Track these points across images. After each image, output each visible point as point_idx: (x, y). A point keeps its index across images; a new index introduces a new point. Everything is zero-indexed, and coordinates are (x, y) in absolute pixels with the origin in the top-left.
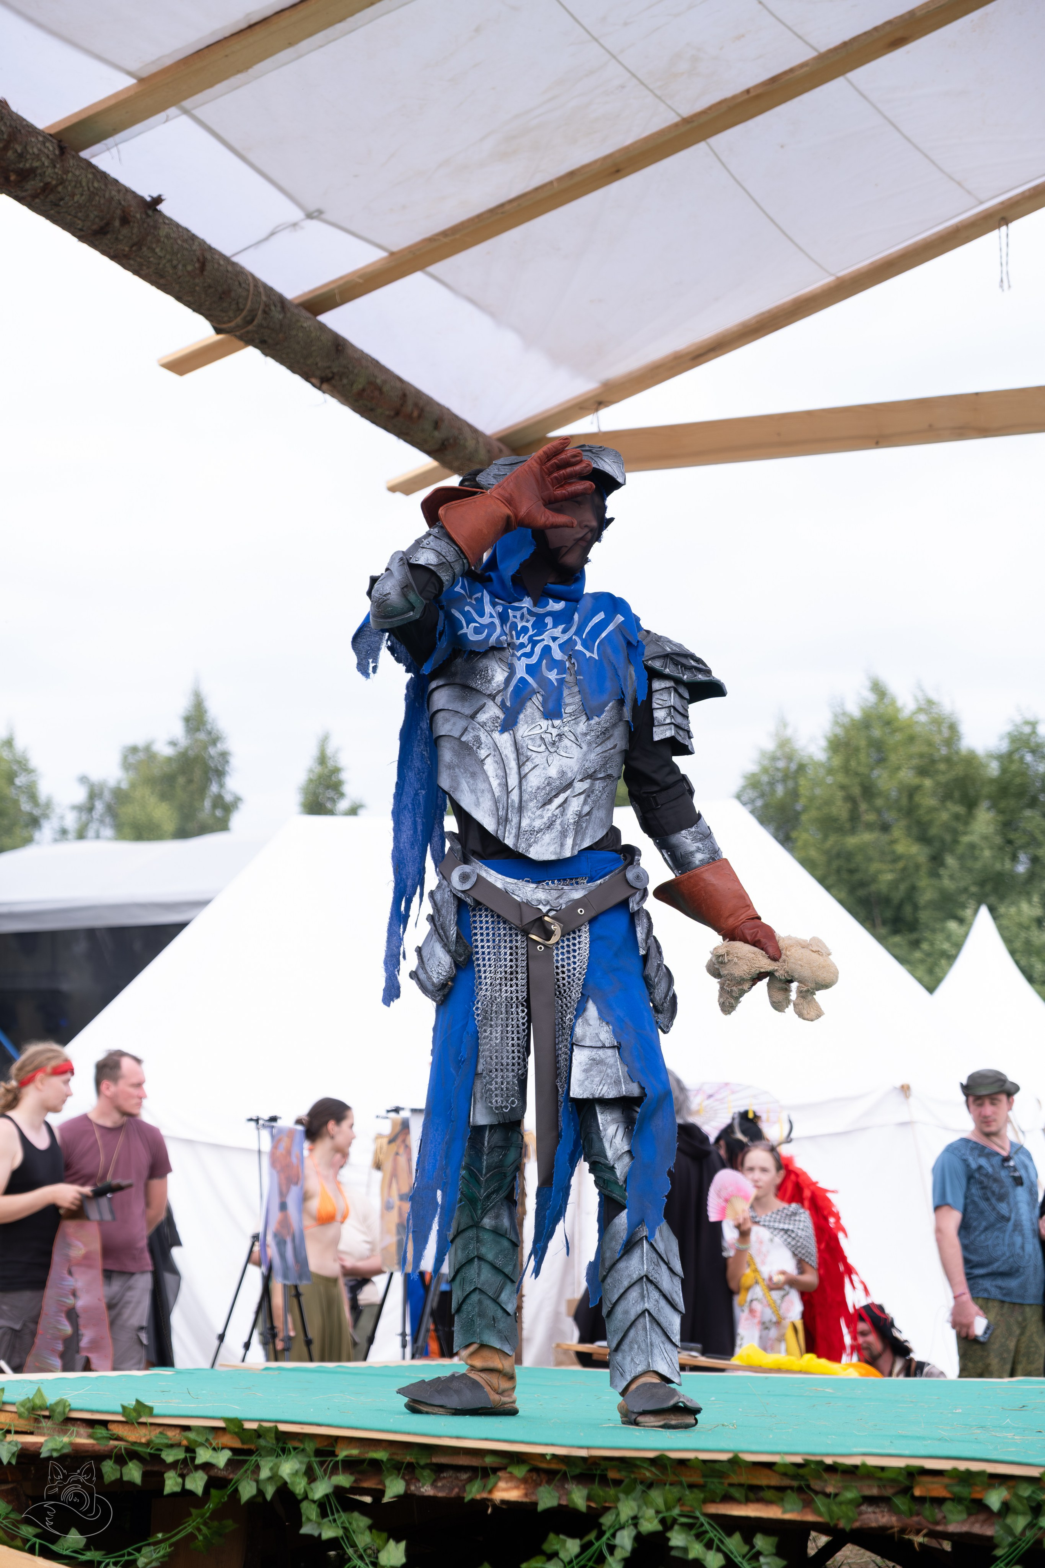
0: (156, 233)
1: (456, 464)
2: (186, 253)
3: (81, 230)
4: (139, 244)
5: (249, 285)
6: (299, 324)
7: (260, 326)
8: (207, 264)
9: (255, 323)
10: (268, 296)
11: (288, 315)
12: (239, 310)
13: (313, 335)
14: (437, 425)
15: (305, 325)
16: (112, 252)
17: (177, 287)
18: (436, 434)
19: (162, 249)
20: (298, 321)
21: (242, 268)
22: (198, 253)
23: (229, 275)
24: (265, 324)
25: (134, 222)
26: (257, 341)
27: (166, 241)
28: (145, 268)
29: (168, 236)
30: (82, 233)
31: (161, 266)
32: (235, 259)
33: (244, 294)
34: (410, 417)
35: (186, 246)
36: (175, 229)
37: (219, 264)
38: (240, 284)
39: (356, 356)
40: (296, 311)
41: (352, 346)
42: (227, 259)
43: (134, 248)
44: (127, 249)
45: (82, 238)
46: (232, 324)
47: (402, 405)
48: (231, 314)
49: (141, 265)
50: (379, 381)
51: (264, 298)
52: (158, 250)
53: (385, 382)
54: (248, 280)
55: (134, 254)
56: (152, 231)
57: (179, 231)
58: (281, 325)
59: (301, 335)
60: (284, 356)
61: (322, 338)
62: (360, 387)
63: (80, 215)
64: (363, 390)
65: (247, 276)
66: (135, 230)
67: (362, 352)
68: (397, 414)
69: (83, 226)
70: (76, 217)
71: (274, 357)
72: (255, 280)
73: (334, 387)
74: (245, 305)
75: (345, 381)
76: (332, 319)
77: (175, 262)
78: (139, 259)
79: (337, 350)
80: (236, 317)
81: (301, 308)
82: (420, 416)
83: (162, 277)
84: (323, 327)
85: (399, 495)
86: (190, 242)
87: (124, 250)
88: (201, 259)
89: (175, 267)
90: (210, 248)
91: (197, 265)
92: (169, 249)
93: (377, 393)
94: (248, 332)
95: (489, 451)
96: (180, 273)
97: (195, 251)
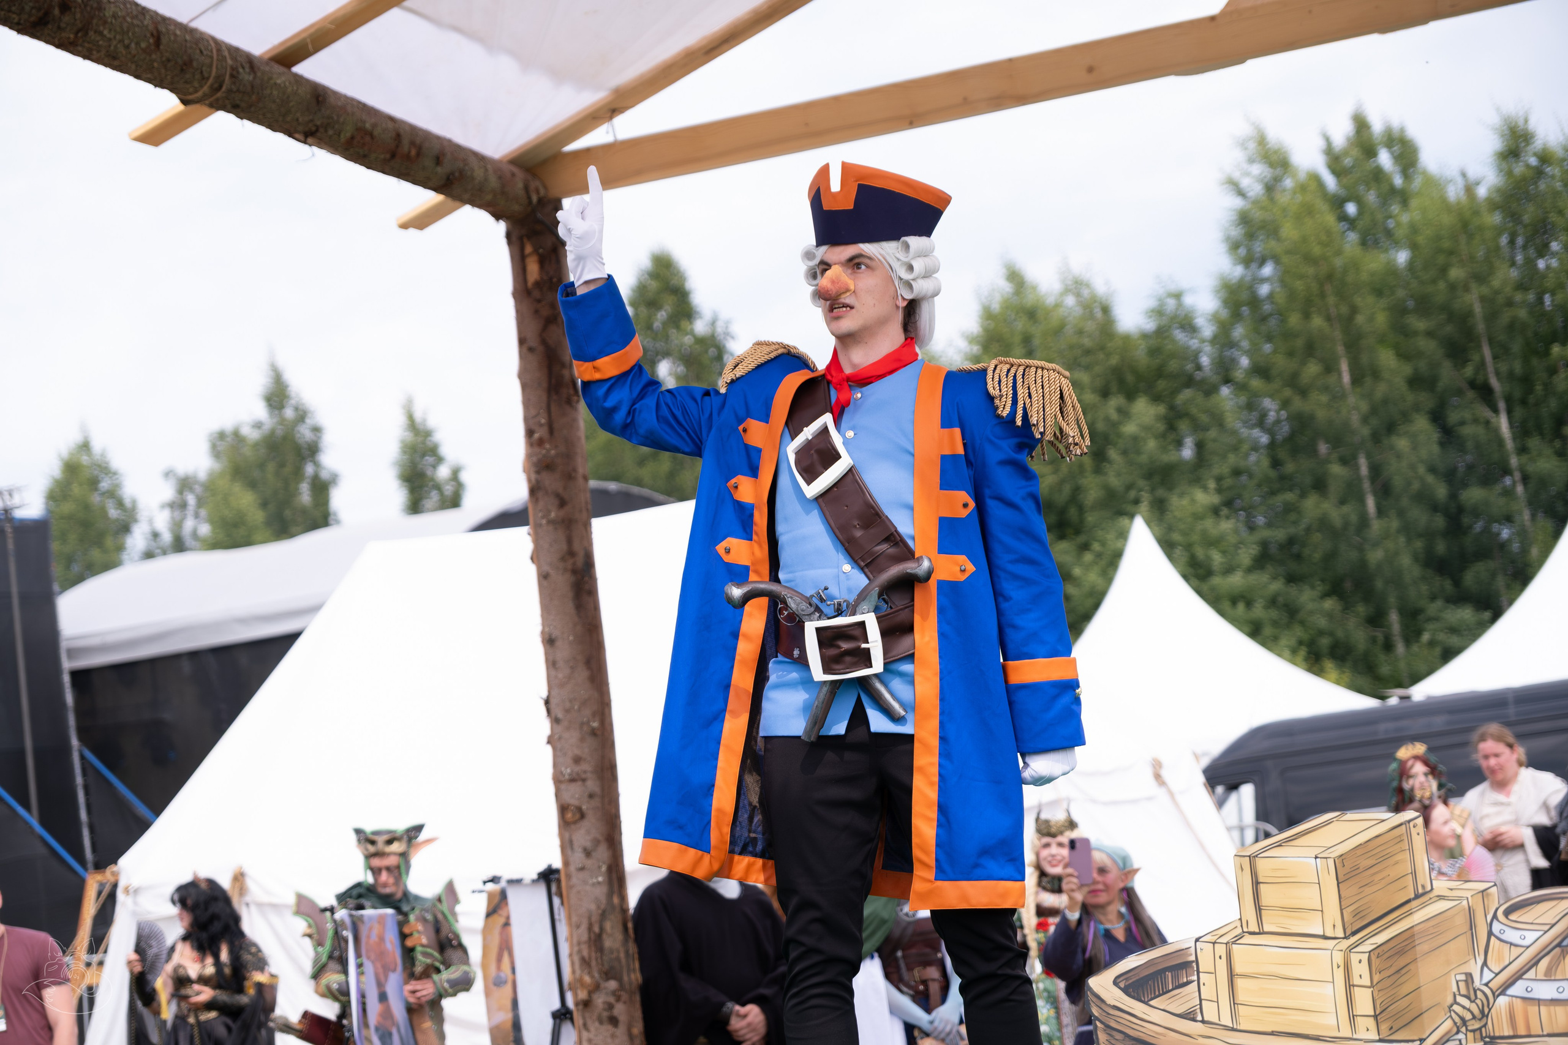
0: (102, 15)
1: (466, 196)
2: (137, 29)
3: (18, 24)
4: (84, 29)
5: (211, 51)
6: (272, 82)
7: (230, 91)
8: (162, 37)
9: (224, 89)
10: (234, 59)
11: (259, 74)
12: (204, 79)
13: (289, 90)
14: (438, 160)
15: (279, 81)
16: (57, 42)
17: (133, 67)
18: (439, 169)
19: (110, 30)
20: (270, 79)
21: (202, 33)
22: (151, 27)
23: (188, 45)
24: (234, 88)
25: (75, 8)
26: (229, 106)
27: (114, 21)
28: (95, 52)
29: (114, 16)
30: (20, 27)
31: (112, 48)
32: (193, 25)
33: (208, 61)
34: (408, 157)
35: (136, 22)
36: (122, 6)
37: (175, 35)
38: (201, 52)
39: (339, 104)
40: (267, 69)
41: (335, 93)
42: (184, 28)
43: (80, 34)
44: (72, 36)
45: (20, 31)
46: (200, 94)
47: (397, 146)
48: (196, 84)
49: (90, 50)
50: (368, 126)
51: (230, 62)
52: (106, 32)
53: (374, 126)
54: (211, 45)
55: (81, 41)
56: (97, 13)
57: (127, 8)
58: (252, 87)
59: (275, 93)
60: (261, 117)
61: (300, 91)
62: (348, 135)
63: (13, 9)
64: (352, 138)
65: (208, 41)
66: (78, 16)
67: (346, 97)
68: (393, 155)
69: (20, 20)
70: (10, 11)
71: (249, 119)
72: (218, 43)
73: (320, 139)
74: (210, 73)
75: (331, 132)
76: (309, 69)
77: (127, 42)
78: (86, 45)
79: (318, 102)
80: (202, 87)
81: (273, 64)
82: (418, 154)
83: (115, 58)
84: (300, 79)
85: (412, 232)
86: (140, 17)
87: (69, 38)
88: (155, 33)
89: (127, 47)
90: (165, 20)
91: (151, 41)
92: (118, 29)
93: (368, 139)
94: (217, 100)
95: (500, 178)
96: (133, 52)
97: (147, 26)
